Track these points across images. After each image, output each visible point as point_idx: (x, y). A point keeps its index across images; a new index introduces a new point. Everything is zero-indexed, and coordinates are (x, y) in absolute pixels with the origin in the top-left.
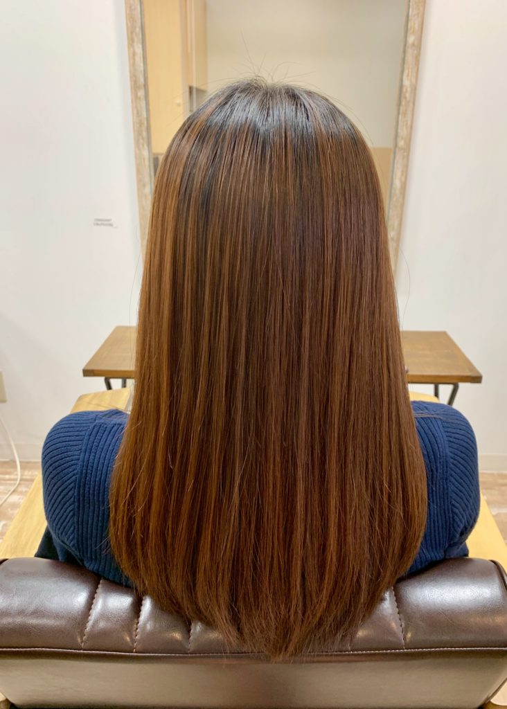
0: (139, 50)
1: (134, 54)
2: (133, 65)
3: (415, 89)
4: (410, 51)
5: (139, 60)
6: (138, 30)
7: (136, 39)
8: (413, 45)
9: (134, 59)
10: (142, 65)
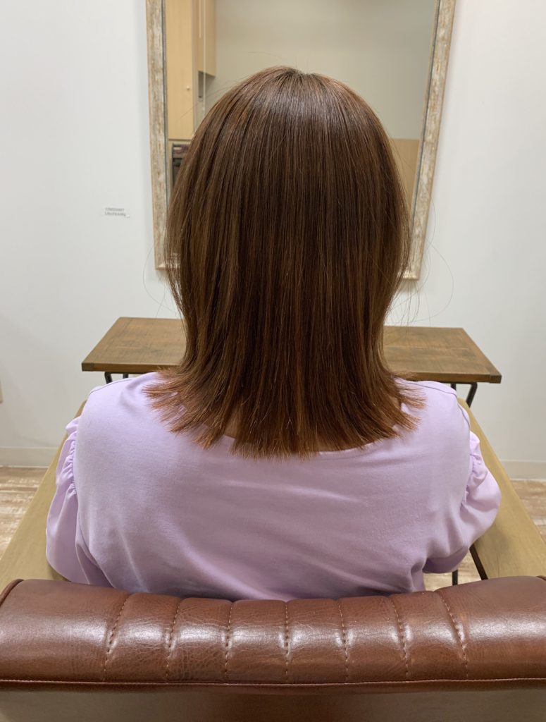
1: (153, 37)
2: (152, 47)
3: (444, 83)
4: (440, 45)
5: (158, 42)
6: (158, 12)
7: (155, 20)
8: (443, 39)
9: (153, 41)
10: (161, 48)
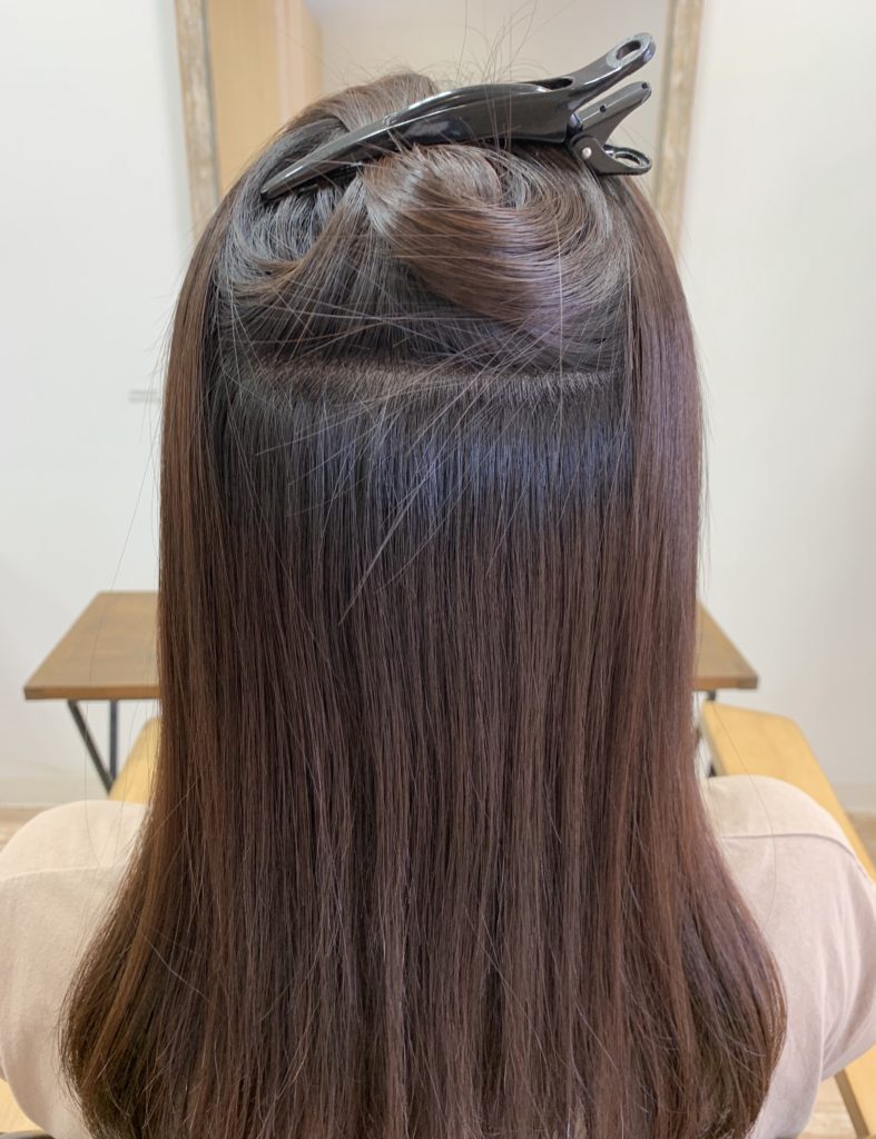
0: (199, 95)
1: (194, 104)
2: (190, 123)
3: (682, 163)
4: (674, 100)
5: (201, 115)
6: (199, 62)
7: (195, 77)
8: (681, 88)
9: (192, 113)
10: (207, 124)
